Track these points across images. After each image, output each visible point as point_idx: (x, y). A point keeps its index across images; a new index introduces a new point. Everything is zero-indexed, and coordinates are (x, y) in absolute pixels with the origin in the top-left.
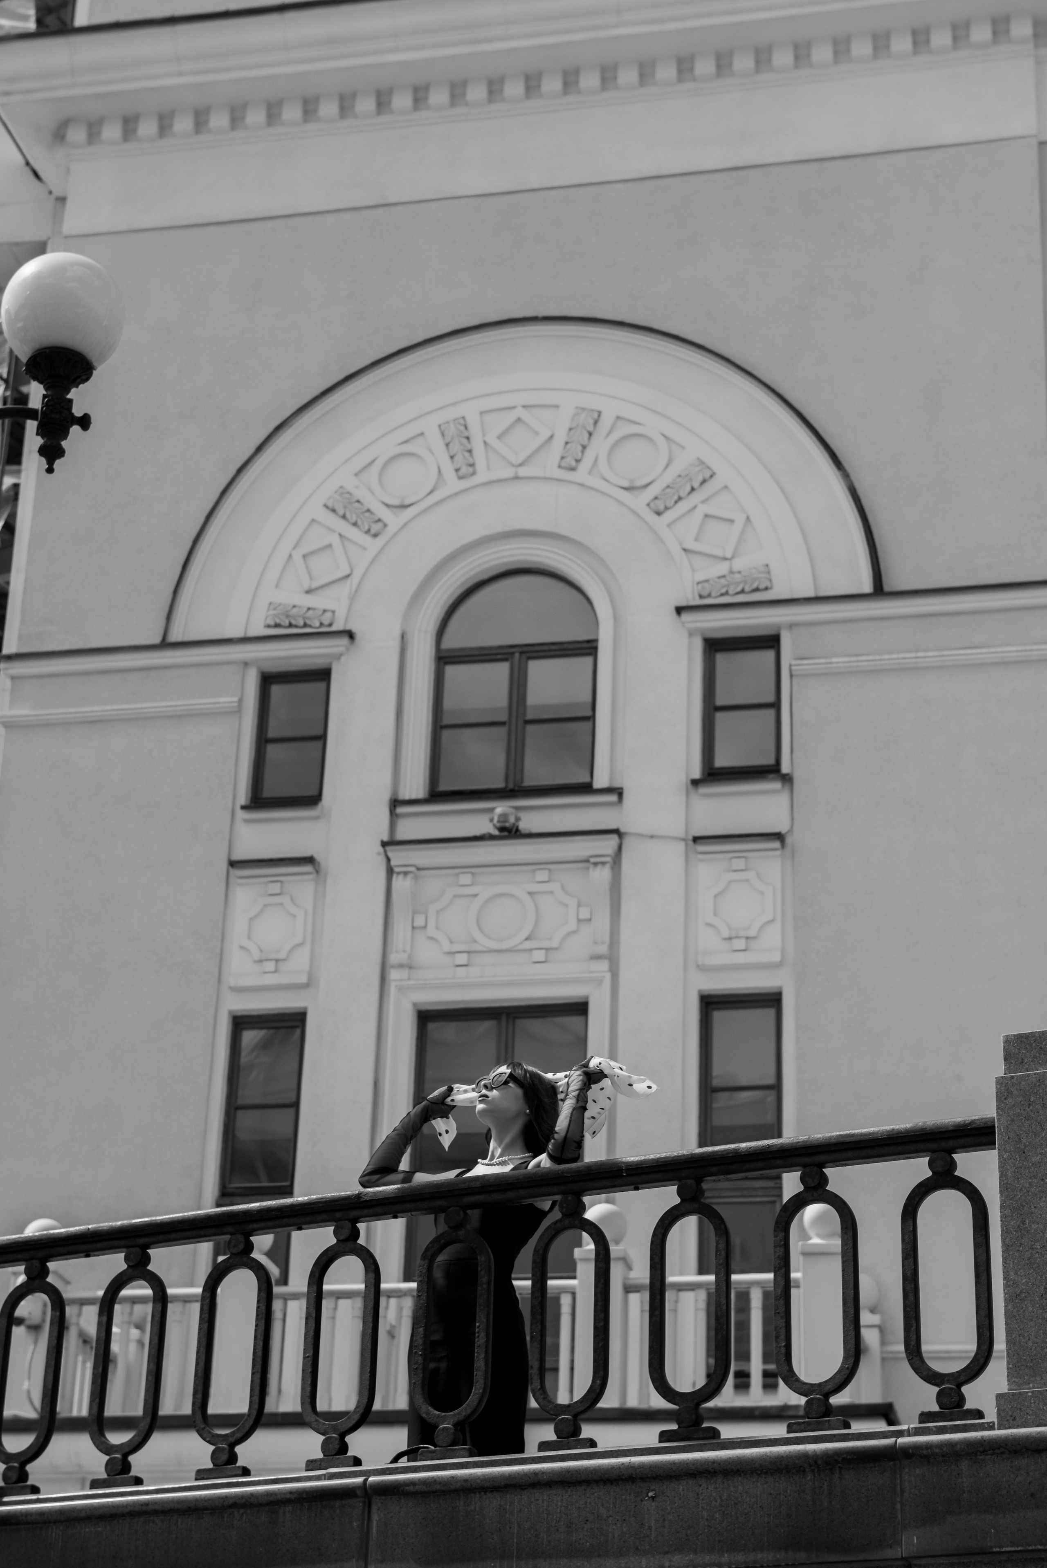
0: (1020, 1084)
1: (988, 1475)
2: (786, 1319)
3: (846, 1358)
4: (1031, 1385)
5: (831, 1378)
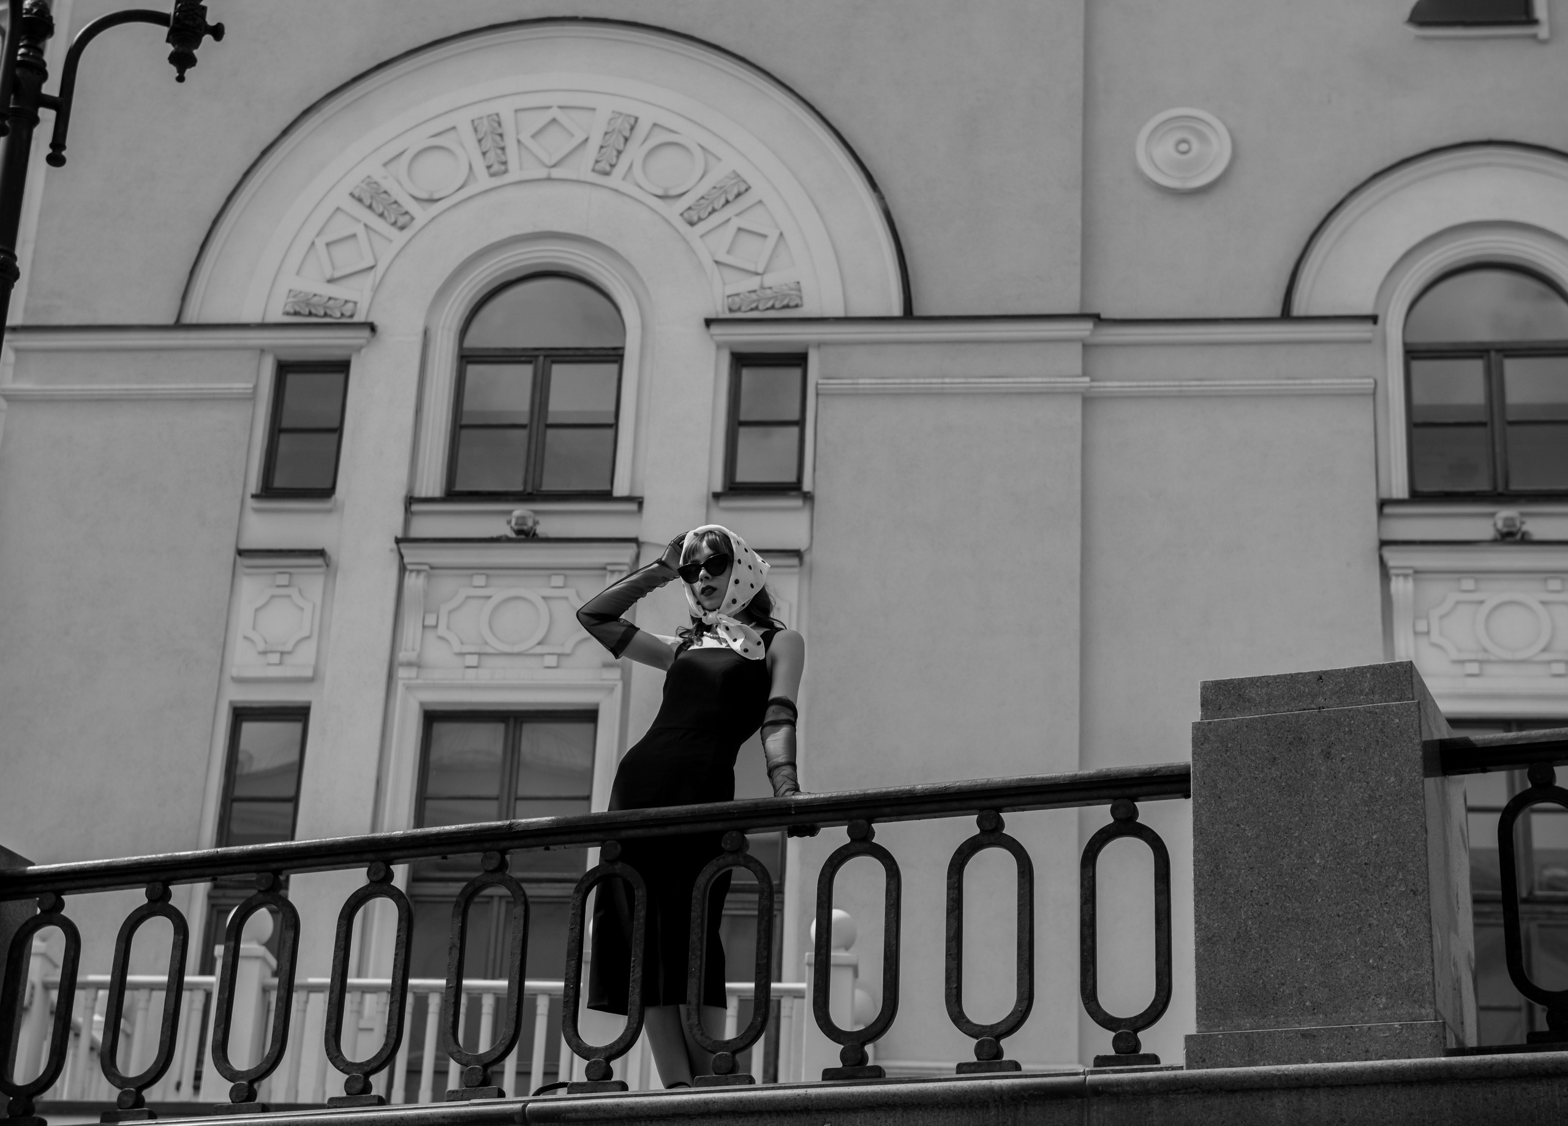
0: (1218, 730)
1: (1180, 1114)
2: (958, 960)
3: (1019, 1000)
4: (1221, 1028)
5: (1003, 1020)
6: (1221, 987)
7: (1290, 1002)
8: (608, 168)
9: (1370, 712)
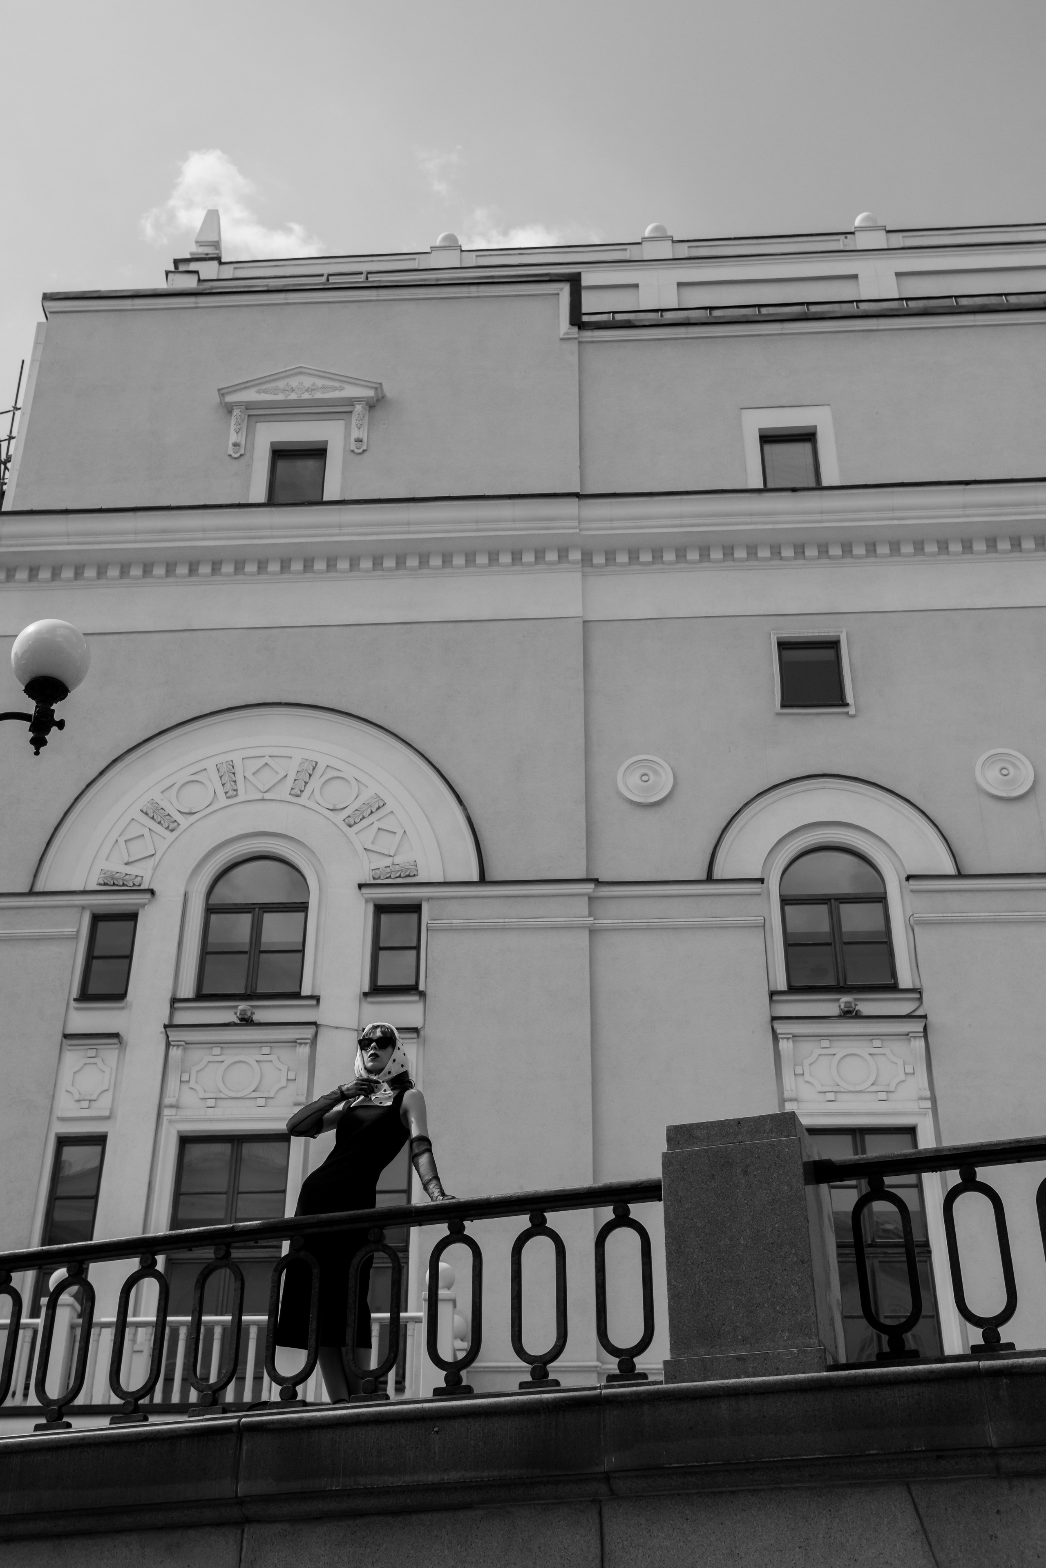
0: (678, 1157)
1: (661, 1415)
3: (558, 1338)
4: (685, 1354)
5: (548, 1352)
6: (685, 1327)
7: (728, 1337)
8: (299, 793)
9: (770, 1145)
